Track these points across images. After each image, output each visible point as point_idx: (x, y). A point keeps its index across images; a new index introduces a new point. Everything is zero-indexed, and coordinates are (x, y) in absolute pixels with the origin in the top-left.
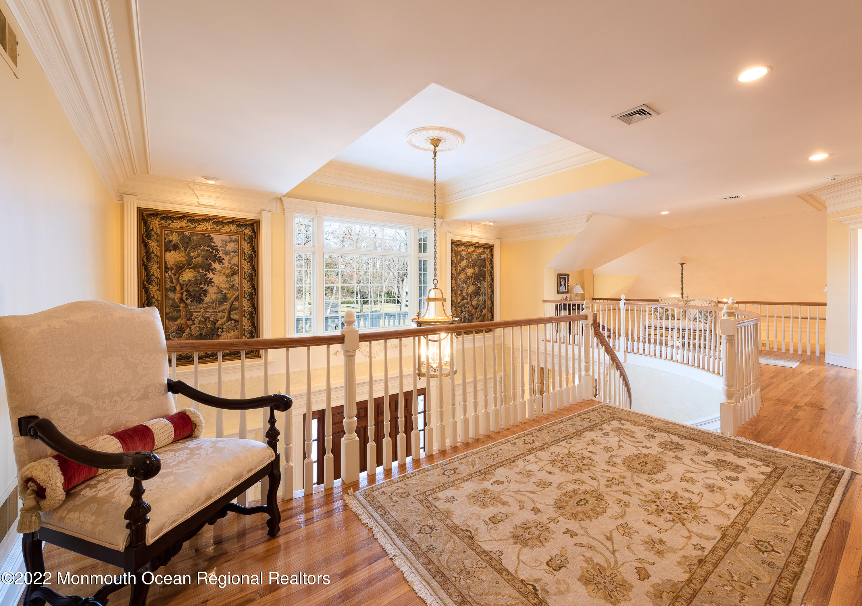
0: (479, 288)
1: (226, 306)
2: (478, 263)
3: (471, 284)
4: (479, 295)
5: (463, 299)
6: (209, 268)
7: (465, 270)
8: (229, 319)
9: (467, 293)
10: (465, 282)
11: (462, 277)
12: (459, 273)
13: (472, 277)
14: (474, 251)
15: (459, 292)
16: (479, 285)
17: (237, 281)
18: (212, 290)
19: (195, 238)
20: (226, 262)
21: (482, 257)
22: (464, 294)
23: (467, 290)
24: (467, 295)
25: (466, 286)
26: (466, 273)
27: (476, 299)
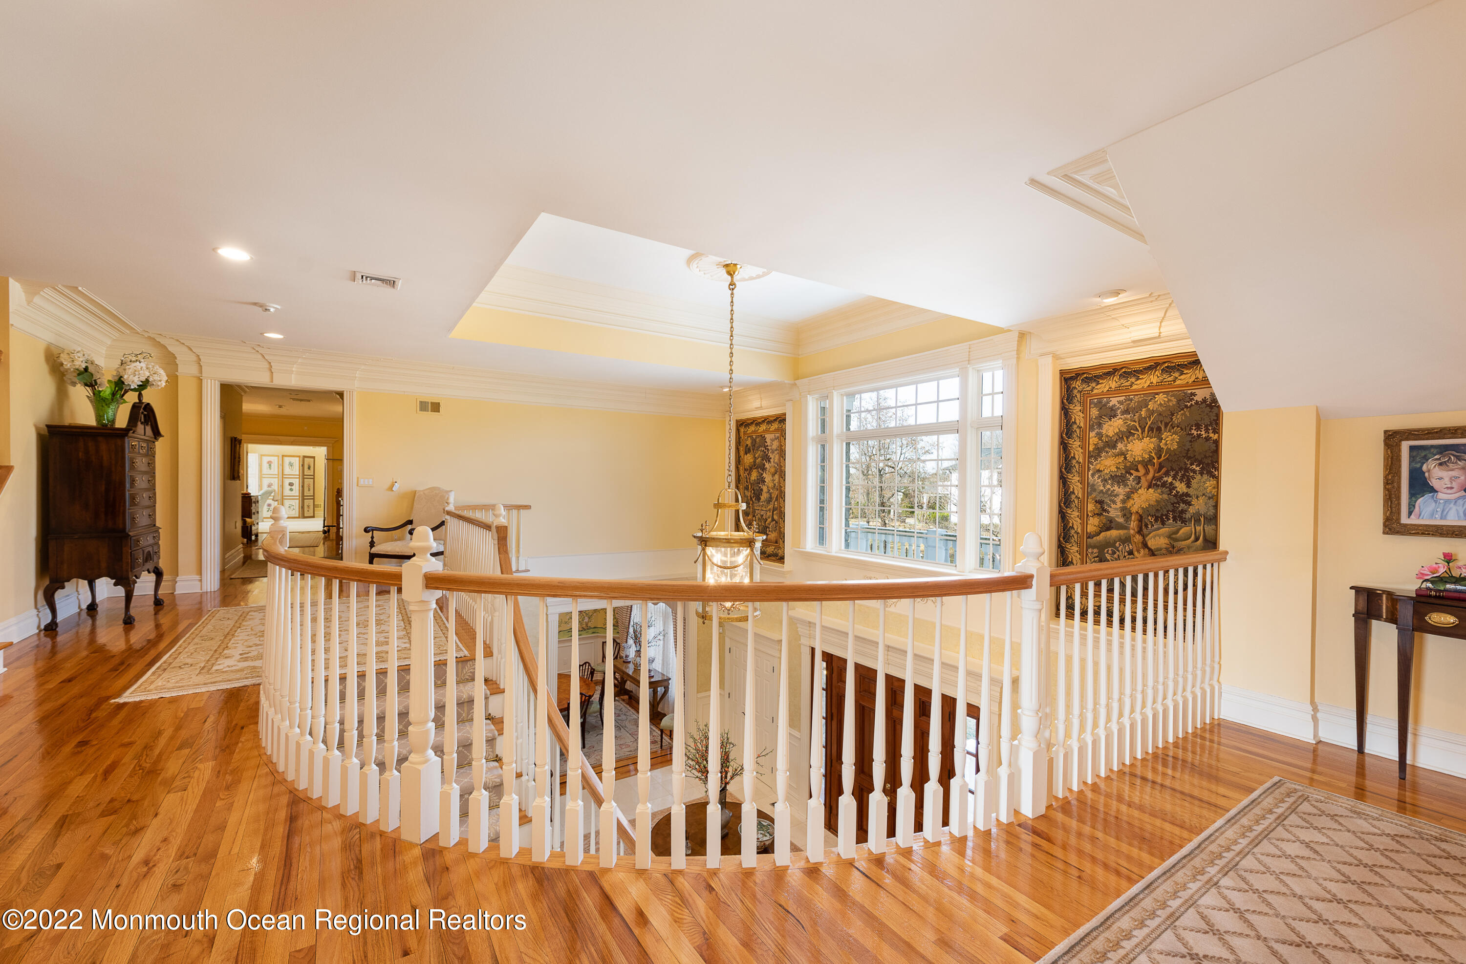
0: (1184, 498)
1: (771, 506)
2: (1178, 418)
3: (1144, 482)
4: (1180, 517)
5: (1109, 525)
7: (1120, 446)
9: (1123, 509)
10: (1119, 479)
11: (1109, 463)
12: (1097, 453)
13: (1147, 463)
14: (1160, 384)
15: (1091, 507)
16: (1181, 487)
19: (758, 440)
21: (1199, 398)
22: (1114, 512)
23: (1124, 502)
24: (1126, 513)
25: (1120, 491)
26: (1123, 454)
27: (1165, 530)
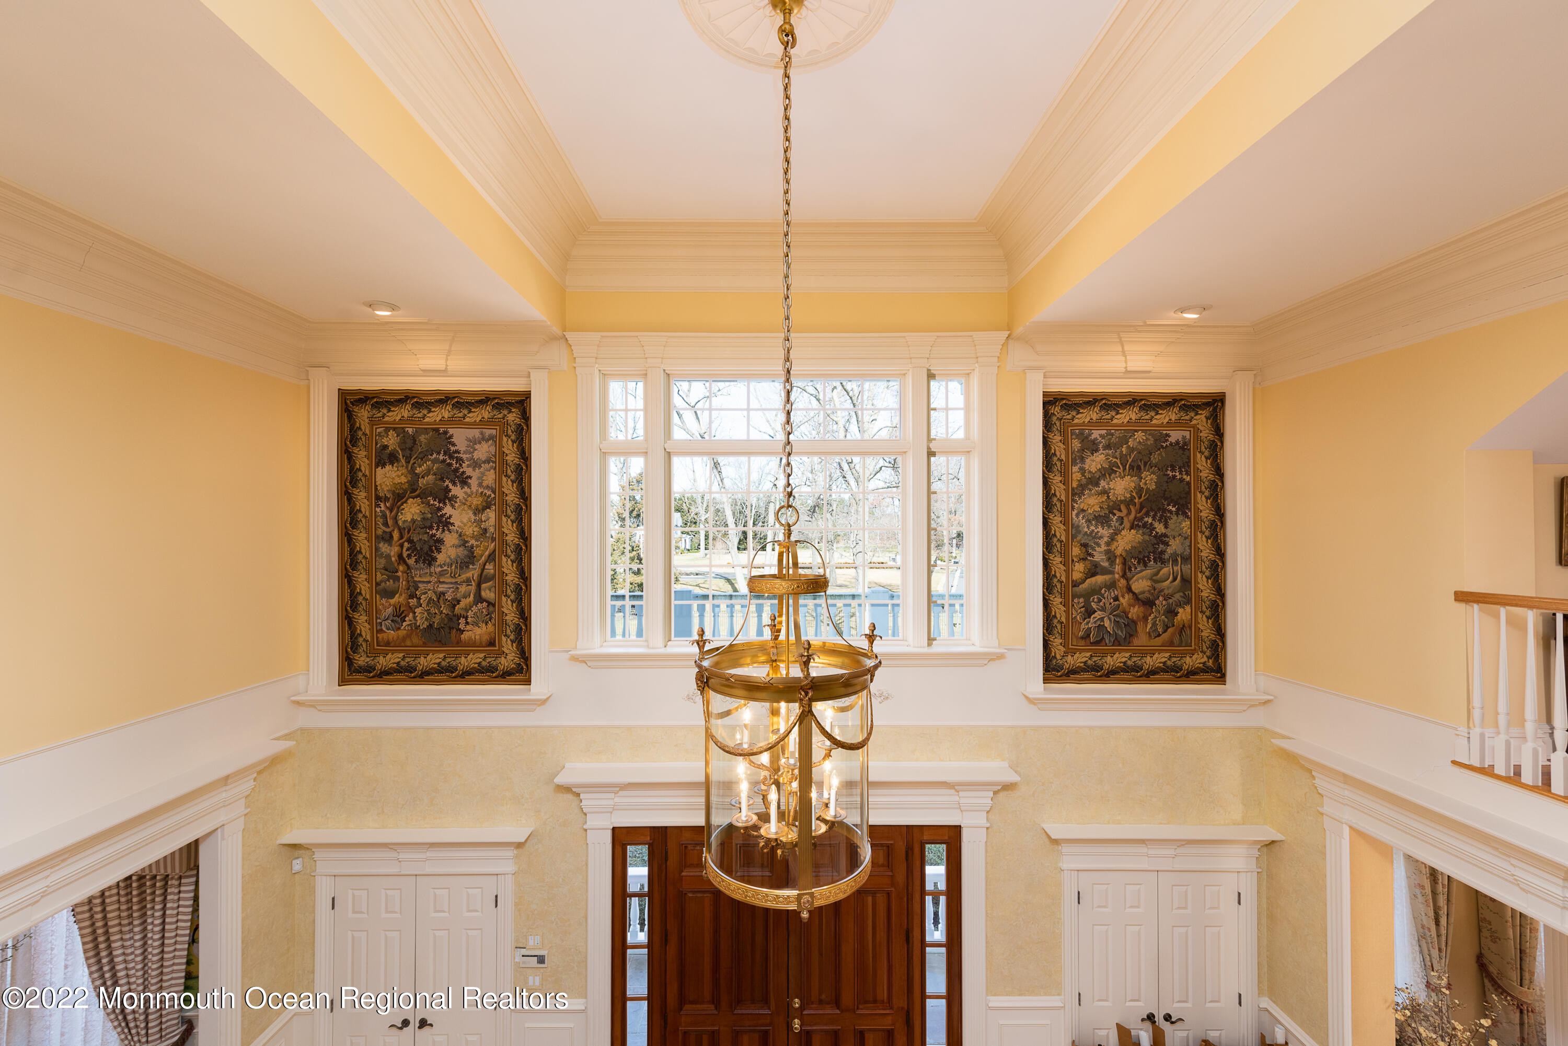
0: (1162, 539)
1: (473, 572)
2: (1155, 458)
3: (1127, 523)
4: (1160, 559)
5: (1094, 570)
6: (445, 497)
7: (1103, 483)
8: (479, 599)
9: (1108, 552)
10: (1102, 519)
11: (1091, 502)
12: (1077, 493)
13: (1129, 502)
14: (1138, 422)
15: (1076, 551)
16: (1160, 528)
17: (492, 521)
18: (450, 539)
19: (423, 438)
20: (474, 482)
21: (1172, 439)
22: (1099, 556)
23: (1108, 544)
24: (1111, 556)
25: (1105, 532)
26: (1105, 492)
27: (1148, 572)
